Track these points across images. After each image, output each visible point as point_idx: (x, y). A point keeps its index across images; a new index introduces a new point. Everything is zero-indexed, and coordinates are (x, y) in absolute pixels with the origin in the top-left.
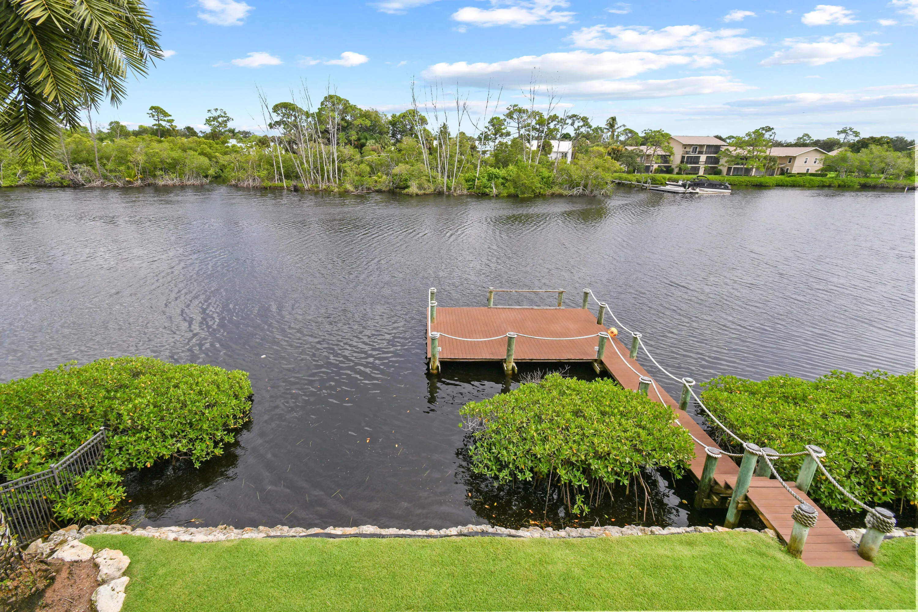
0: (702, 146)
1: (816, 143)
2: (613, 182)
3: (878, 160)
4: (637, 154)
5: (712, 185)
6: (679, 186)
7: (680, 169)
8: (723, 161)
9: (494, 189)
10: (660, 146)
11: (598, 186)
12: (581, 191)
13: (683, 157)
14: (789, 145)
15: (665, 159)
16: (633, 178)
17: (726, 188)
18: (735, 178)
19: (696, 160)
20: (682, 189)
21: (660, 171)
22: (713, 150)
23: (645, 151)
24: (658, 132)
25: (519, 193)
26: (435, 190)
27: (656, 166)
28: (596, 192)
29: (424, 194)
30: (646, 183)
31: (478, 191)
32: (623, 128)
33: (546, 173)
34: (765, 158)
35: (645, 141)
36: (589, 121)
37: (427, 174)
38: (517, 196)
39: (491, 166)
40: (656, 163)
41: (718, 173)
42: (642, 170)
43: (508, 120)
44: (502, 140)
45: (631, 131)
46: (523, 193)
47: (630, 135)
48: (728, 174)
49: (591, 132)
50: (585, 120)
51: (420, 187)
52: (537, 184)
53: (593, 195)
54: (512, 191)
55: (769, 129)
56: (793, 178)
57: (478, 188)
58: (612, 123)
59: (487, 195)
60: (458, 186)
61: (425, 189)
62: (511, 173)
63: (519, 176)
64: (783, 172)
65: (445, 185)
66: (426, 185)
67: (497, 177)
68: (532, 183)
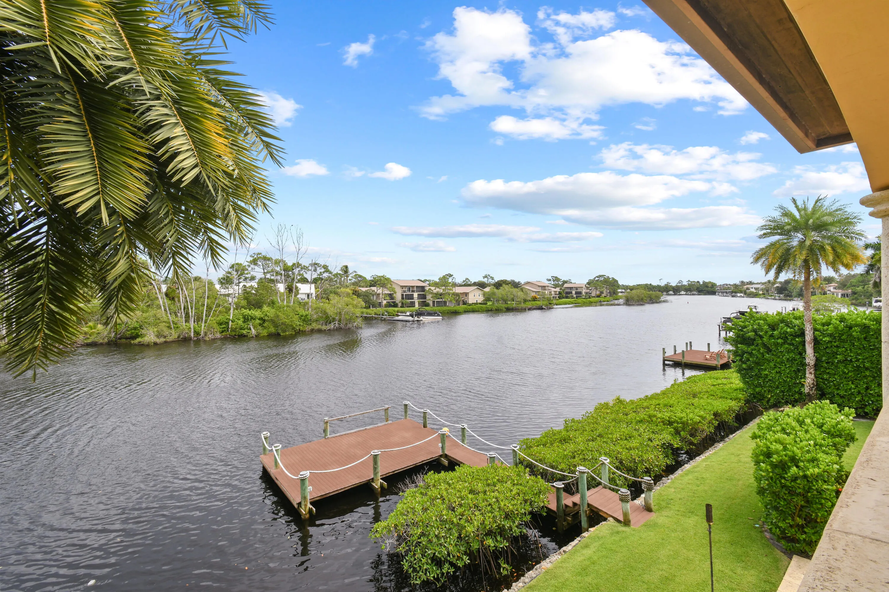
0: (413, 287)
1: (475, 284)
2: (361, 316)
3: (509, 294)
4: (371, 294)
5: (430, 314)
6: (408, 316)
7: (402, 303)
8: (429, 297)
9: (253, 330)
10: (386, 288)
11: (350, 320)
12: (337, 325)
13: (402, 295)
14: (461, 286)
15: (391, 296)
16: (372, 311)
17: (438, 315)
18: (439, 308)
19: (411, 297)
20: (410, 318)
21: (389, 305)
22: (420, 289)
23: (375, 291)
24: (382, 277)
25: (280, 331)
26: (179, 337)
27: (385, 302)
28: (350, 326)
29: (166, 342)
30: (383, 315)
31: (234, 333)
32: (354, 274)
33: (302, 312)
34: (454, 294)
35: (374, 283)
36: (329, 268)
37: (165, 319)
38: (279, 334)
39: (245, 309)
40: (384, 300)
41: (427, 305)
42: (376, 305)
43: (252, 266)
44: (245, 284)
45: (360, 276)
46: (284, 331)
47: (360, 279)
48: (434, 305)
49: (332, 277)
50: (325, 267)
51: (159, 336)
52: (297, 323)
53: (347, 327)
54: (272, 330)
55: (451, 276)
56: (471, 307)
57: (233, 330)
58: (346, 269)
59: (245, 336)
60: (208, 330)
61: (165, 337)
62: (268, 314)
63: (278, 316)
64: (465, 303)
65: (192, 331)
66: (166, 332)
67: (253, 318)
68: (291, 321)
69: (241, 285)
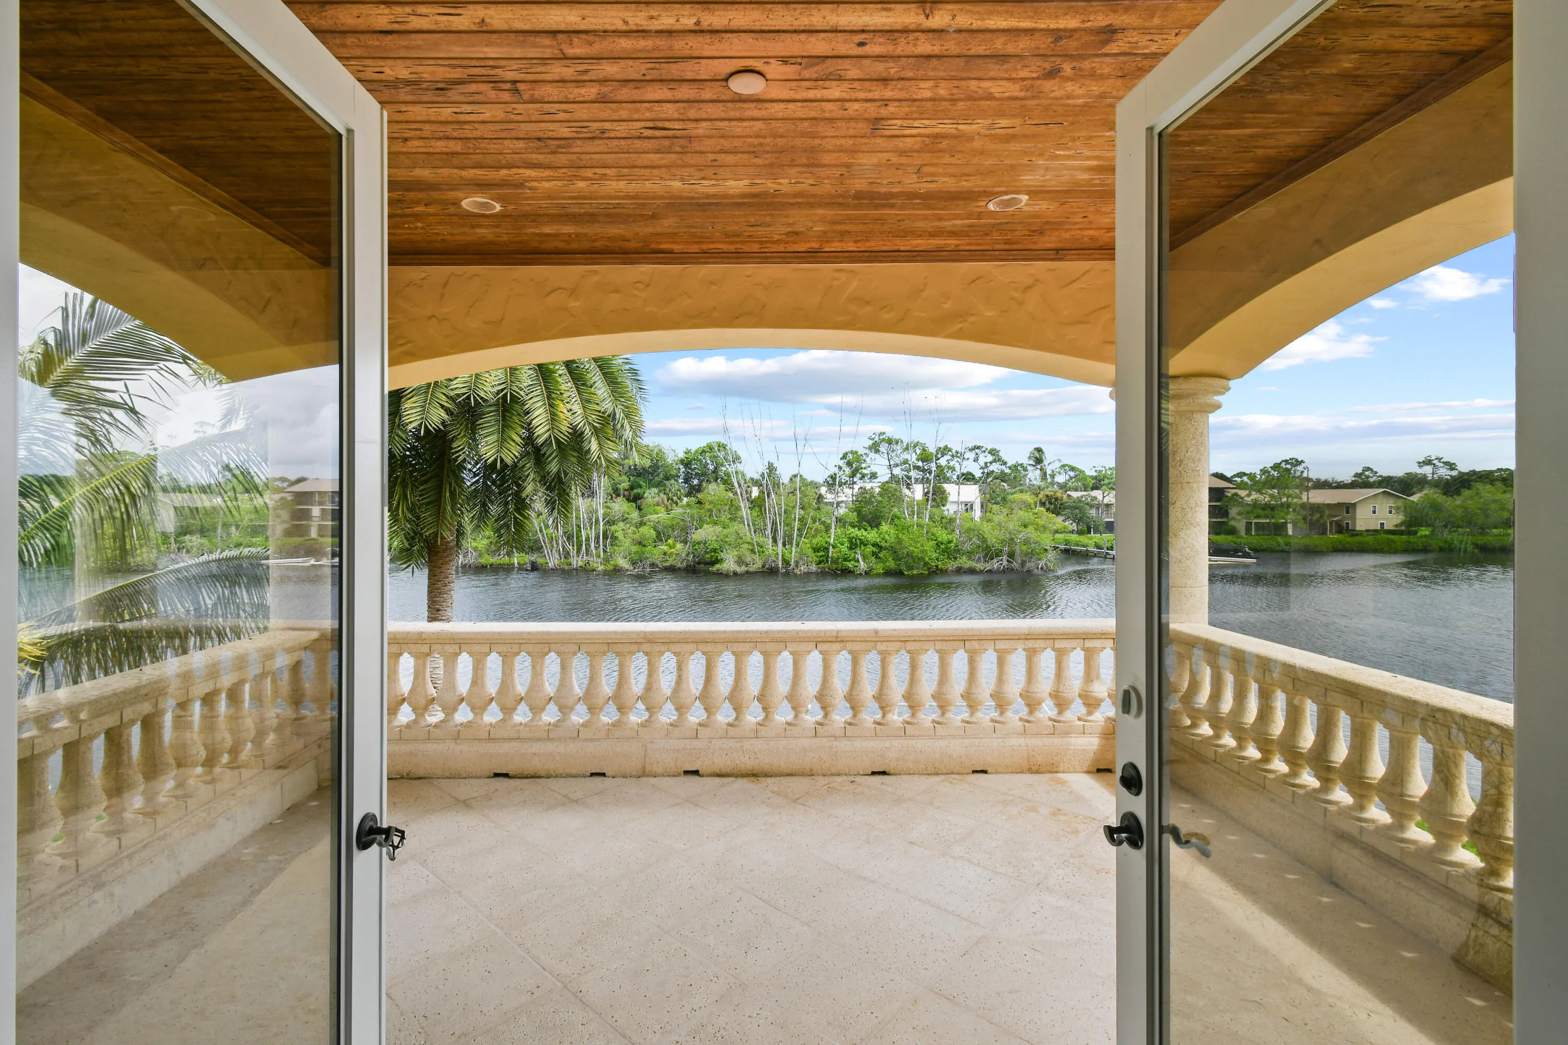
1: (1385, 482)
2: (1055, 548)
3: (1493, 507)
4: (1087, 504)
5: (1221, 551)
8: (1233, 512)
9: (862, 563)
11: (1031, 554)
12: (1005, 563)
14: (1341, 486)
16: (1090, 541)
17: (1247, 555)
18: (1261, 539)
22: (1213, 495)
23: (1100, 497)
25: (903, 568)
26: (763, 566)
28: (1029, 565)
29: (747, 572)
30: (1111, 549)
31: (834, 566)
32: (1058, 465)
33: (943, 536)
34: (1303, 506)
35: (1098, 483)
36: (1002, 454)
37: (749, 540)
38: (901, 573)
39: (854, 527)
41: (1233, 531)
42: (1101, 528)
43: (873, 455)
44: (864, 485)
45: (1073, 469)
46: (911, 568)
47: (1072, 474)
48: (1248, 533)
49: (1007, 471)
50: (995, 453)
51: (740, 561)
52: (932, 554)
53: (1025, 569)
54: (891, 564)
55: (1296, 462)
56: (1358, 539)
57: (835, 561)
58: (1039, 457)
59: (850, 572)
60: (801, 558)
61: (747, 565)
62: (886, 536)
63: (900, 541)
64: (1341, 528)
65: (780, 558)
66: (748, 558)
67: (864, 543)
68: (922, 552)
69: (856, 487)
